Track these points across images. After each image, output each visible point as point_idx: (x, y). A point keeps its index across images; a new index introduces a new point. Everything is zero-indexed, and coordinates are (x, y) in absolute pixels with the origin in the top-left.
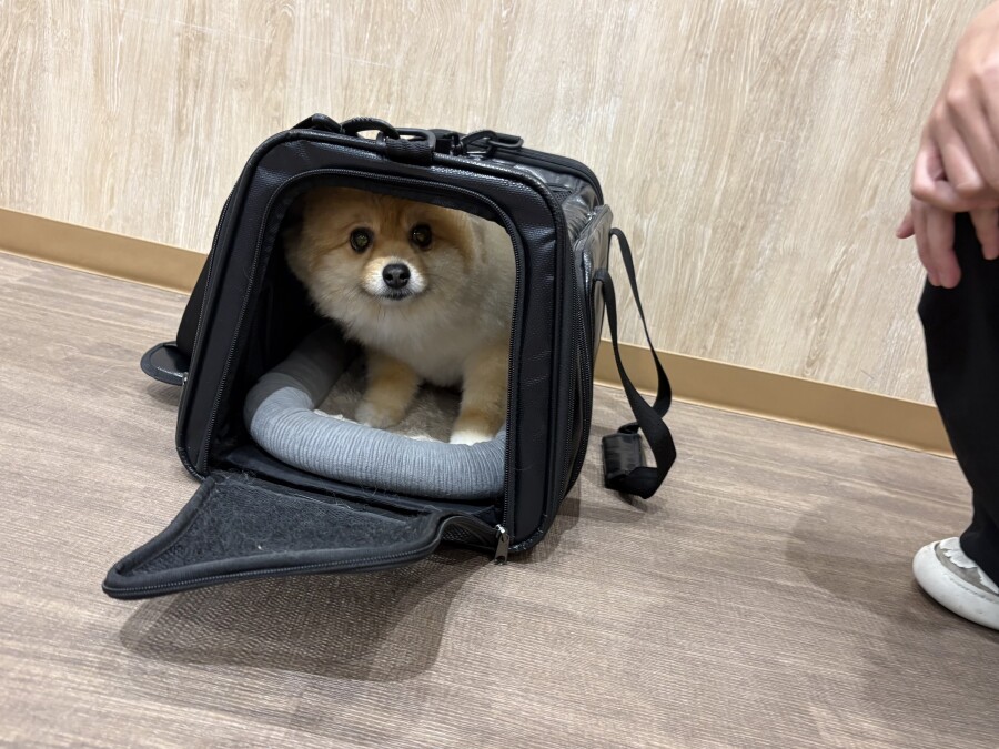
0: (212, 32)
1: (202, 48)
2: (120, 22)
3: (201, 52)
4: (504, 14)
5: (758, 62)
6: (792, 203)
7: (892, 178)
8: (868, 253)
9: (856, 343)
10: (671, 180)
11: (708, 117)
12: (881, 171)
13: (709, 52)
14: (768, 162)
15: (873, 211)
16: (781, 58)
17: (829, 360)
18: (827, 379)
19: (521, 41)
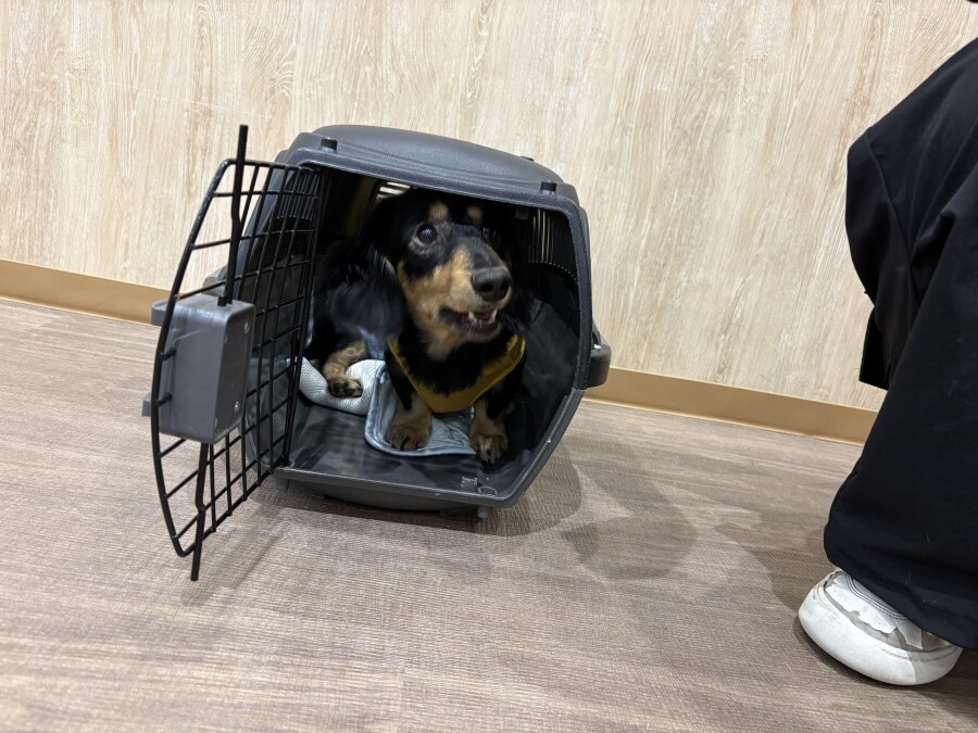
0: (218, 108)
1: (209, 122)
2: (134, 99)
3: (208, 126)
4: (469, 95)
5: (671, 134)
6: (700, 245)
7: (775, 223)
8: (760, 282)
9: (755, 353)
10: (607, 228)
11: (634, 178)
12: (767, 218)
13: (634, 126)
14: (681, 213)
15: (762, 249)
16: (688, 132)
17: (734, 368)
18: (733, 383)
19: (483, 118)
